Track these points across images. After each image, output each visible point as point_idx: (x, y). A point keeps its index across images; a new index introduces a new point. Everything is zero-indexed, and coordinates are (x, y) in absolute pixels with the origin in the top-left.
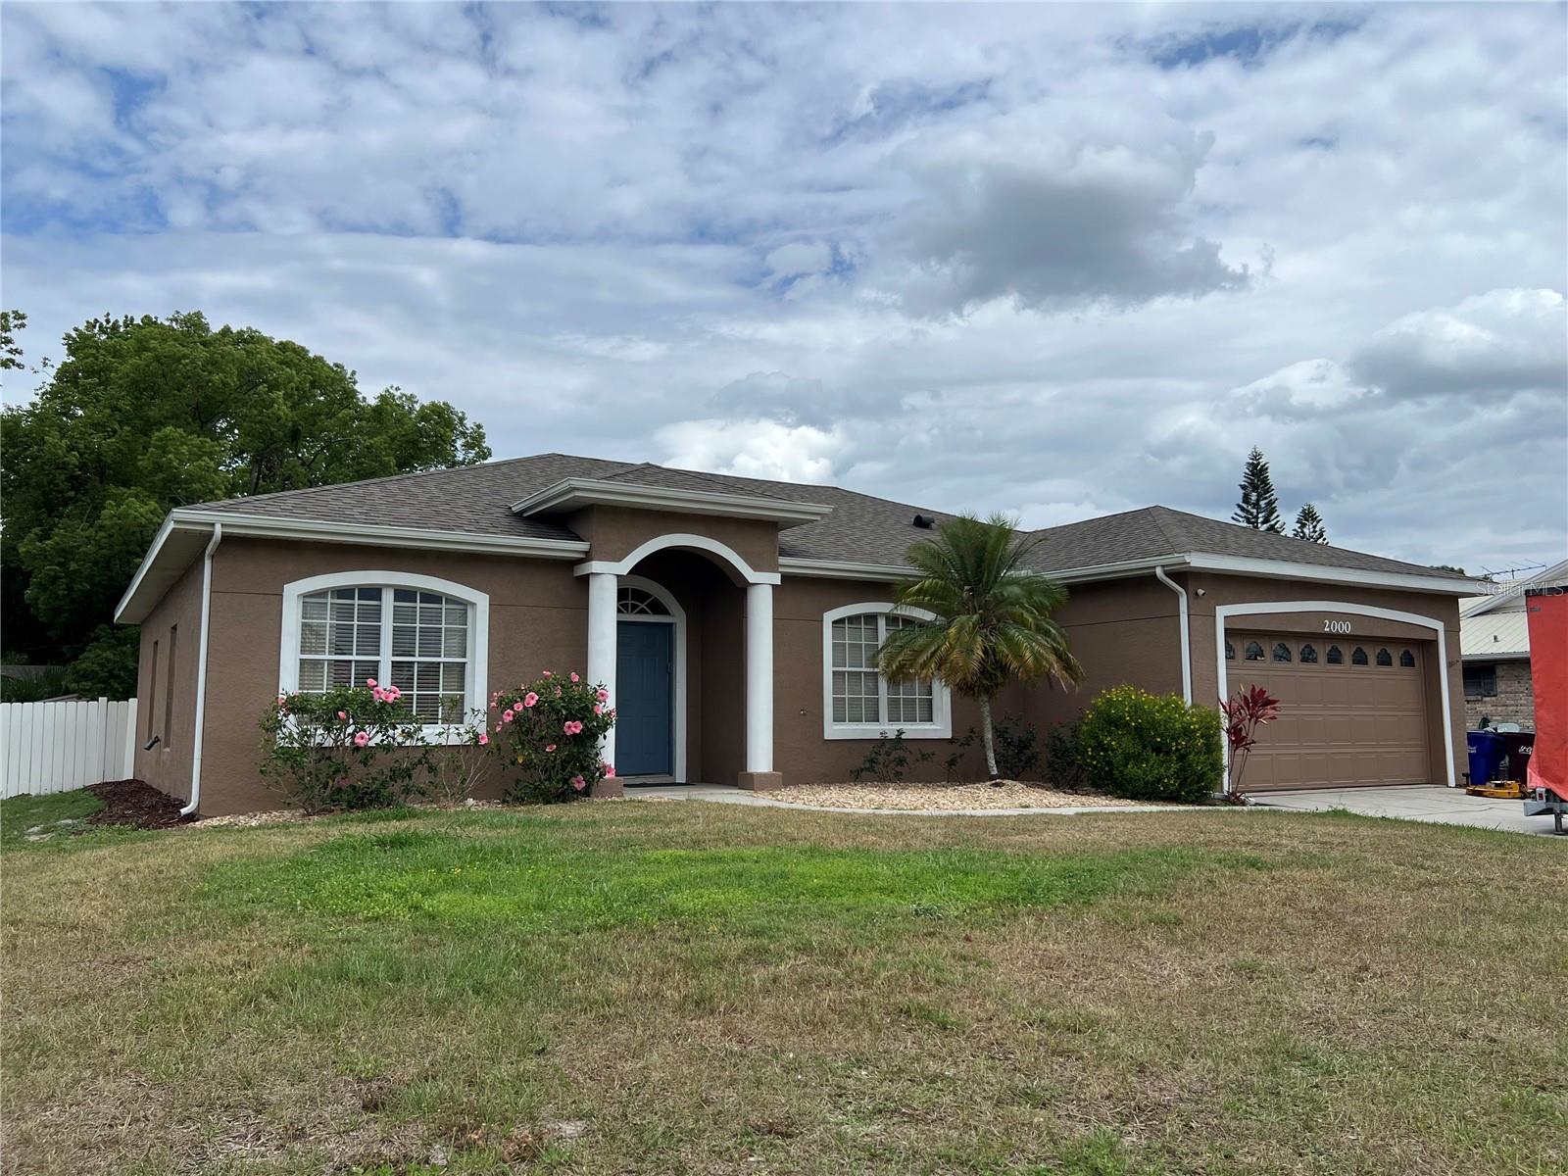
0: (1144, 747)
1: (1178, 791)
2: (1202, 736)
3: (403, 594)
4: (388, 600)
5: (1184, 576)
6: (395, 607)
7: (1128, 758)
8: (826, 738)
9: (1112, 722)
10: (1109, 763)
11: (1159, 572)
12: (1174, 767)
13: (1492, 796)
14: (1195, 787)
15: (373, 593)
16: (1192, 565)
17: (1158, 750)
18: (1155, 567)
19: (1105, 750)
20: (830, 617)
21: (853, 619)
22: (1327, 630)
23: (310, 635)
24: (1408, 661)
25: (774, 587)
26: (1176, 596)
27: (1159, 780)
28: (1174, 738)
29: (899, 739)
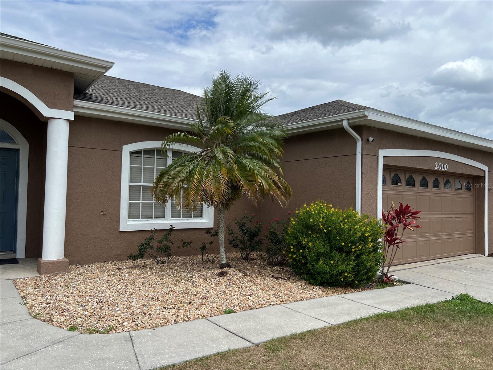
0: (331, 248)
1: (353, 281)
5: (364, 128)
7: (318, 256)
8: (120, 231)
10: (305, 258)
11: (345, 124)
12: (353, 263)
14: (365, 277)
16: (369, 118)
17: (341, 250)
18: (342, 121)
19: (304, 248)
20: (127, 149)
21: (149, 152)
22: (436, 168)
25: (70, 121)
26: (355, 141)
27: (340, 274)
28: (353, 243)
29: (172, 229)
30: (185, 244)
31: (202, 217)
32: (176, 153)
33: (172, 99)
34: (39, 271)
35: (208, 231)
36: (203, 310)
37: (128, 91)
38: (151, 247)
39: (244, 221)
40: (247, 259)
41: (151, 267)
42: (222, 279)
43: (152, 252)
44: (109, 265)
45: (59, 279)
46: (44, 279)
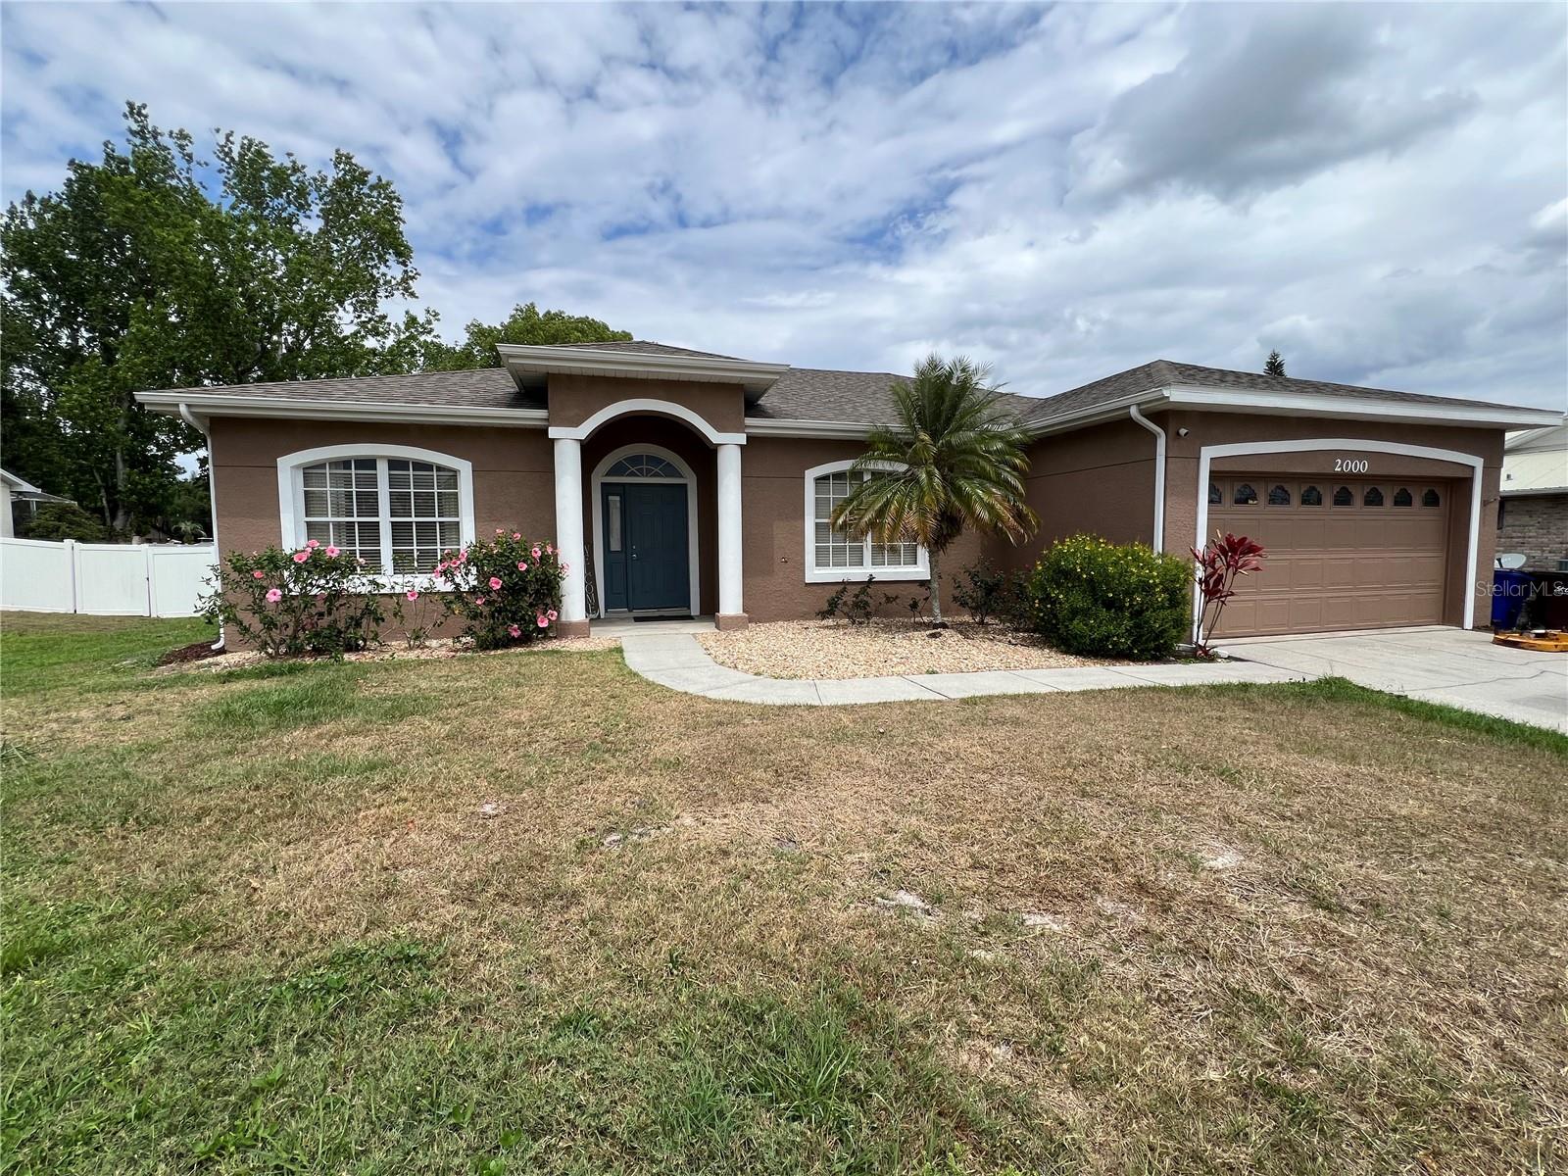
0: (1094, 602)
1: (1130, 649)
2: (1164, 590)
3: (395, 464)
4: (382, 471)
5: (1166, 416)
6: (390, 475)
7: (1074, 612)
8: (806, 582)
9: (1062, 575)
10: (1056, 616)
11: (1134, 411)
12: (1127, 623)
13: (1532, 647)
14: (1152, 645)
15: (369, 463)
16: (1171, 400)
17: (1109, 604)
18: (1129, 407)
19: (1053, 603)
20: (811, 475)
21: (839, 476)
22: (1338, 469)
23: (311, 502)
24: (1431, 500)
25: (742, 446)
26: (1154, 437)
27: (1108, 638)
28: (1129, 593)
29: (871, 582)
30: (889, 599)
31: (916, 564)
32: (877, 475)
33: (874, 393)
34: (717, 627)
35: (922, 583)
36: (900, 669)
37: (813, 390)
38: (845, 603)
39: (978, 569)
40: (982, 623)
41: (845, 627)
42: (932, 641)
43: (846, 609)
44: (795, 624)
45: (738, 634)
46: (723, 635)
